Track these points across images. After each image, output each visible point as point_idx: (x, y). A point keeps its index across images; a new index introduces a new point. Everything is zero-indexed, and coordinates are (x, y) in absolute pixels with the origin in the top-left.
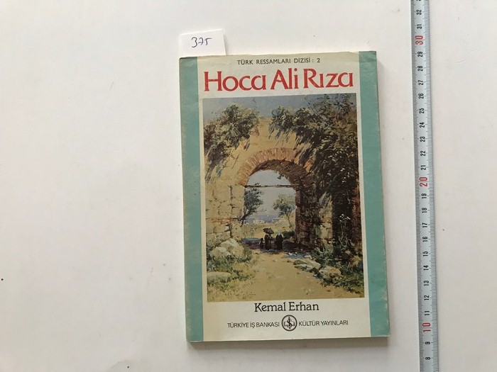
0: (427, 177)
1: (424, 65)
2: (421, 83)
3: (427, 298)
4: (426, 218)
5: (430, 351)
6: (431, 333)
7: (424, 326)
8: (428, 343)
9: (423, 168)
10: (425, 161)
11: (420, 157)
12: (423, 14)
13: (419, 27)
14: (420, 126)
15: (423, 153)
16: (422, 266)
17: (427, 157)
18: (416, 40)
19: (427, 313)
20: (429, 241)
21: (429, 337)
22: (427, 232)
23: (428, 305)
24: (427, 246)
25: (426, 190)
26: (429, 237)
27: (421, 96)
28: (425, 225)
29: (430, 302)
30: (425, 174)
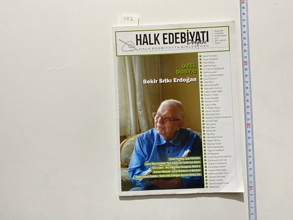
0: (250, 123)
1: (248, 75)
2: (247, 82)
3: (251, 175)
4: (250, 141)
5: (252, 198)
6: (253, 190)
7: (250, 188)
8: (252, 195)
9: (248, 120)
10: (249, 116)
11: (247, 115)
12: (247, 51)
13: (246, 57)
14: (247, 101)
15: (248, 113)
16: (249, 162)
17: (250, 115)
18: (245, 63)
19: (251, 182)
20: (251, 151)
21: (252, 192)
22: (250, 147)
23: (251, 179)
24: (250, 154)
25: (249, 129)
26: (251, 149)
27: (247, 87)
28: (250, 144)
29: (252, 177)
30: (249, 122)
